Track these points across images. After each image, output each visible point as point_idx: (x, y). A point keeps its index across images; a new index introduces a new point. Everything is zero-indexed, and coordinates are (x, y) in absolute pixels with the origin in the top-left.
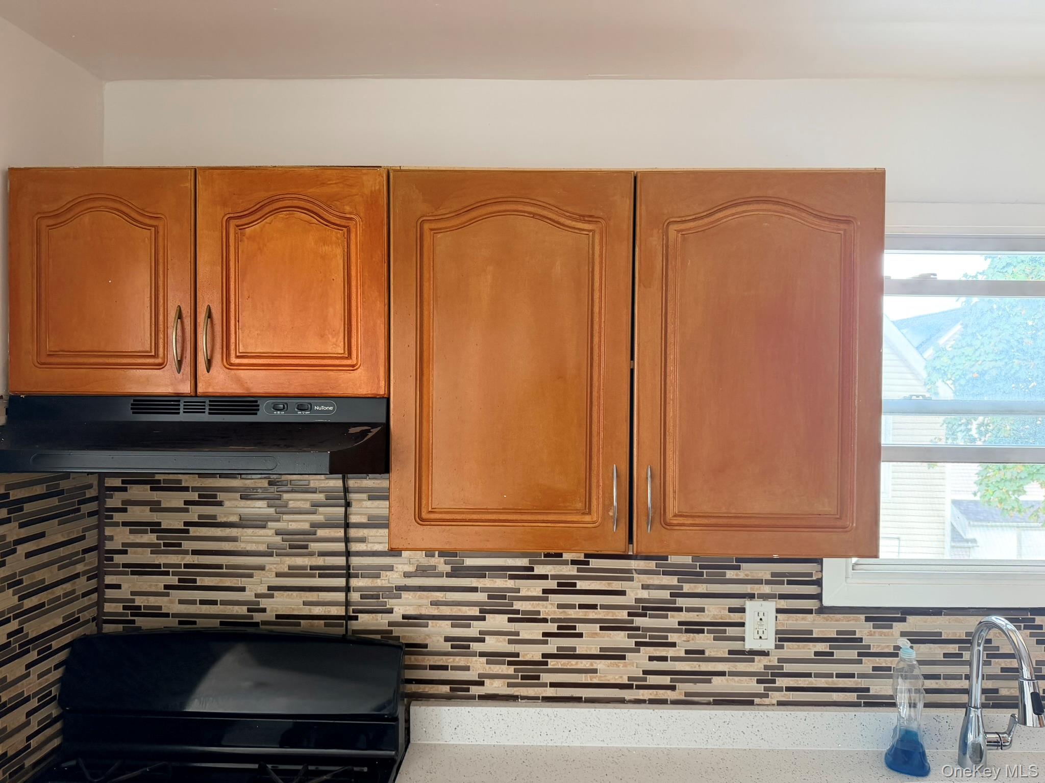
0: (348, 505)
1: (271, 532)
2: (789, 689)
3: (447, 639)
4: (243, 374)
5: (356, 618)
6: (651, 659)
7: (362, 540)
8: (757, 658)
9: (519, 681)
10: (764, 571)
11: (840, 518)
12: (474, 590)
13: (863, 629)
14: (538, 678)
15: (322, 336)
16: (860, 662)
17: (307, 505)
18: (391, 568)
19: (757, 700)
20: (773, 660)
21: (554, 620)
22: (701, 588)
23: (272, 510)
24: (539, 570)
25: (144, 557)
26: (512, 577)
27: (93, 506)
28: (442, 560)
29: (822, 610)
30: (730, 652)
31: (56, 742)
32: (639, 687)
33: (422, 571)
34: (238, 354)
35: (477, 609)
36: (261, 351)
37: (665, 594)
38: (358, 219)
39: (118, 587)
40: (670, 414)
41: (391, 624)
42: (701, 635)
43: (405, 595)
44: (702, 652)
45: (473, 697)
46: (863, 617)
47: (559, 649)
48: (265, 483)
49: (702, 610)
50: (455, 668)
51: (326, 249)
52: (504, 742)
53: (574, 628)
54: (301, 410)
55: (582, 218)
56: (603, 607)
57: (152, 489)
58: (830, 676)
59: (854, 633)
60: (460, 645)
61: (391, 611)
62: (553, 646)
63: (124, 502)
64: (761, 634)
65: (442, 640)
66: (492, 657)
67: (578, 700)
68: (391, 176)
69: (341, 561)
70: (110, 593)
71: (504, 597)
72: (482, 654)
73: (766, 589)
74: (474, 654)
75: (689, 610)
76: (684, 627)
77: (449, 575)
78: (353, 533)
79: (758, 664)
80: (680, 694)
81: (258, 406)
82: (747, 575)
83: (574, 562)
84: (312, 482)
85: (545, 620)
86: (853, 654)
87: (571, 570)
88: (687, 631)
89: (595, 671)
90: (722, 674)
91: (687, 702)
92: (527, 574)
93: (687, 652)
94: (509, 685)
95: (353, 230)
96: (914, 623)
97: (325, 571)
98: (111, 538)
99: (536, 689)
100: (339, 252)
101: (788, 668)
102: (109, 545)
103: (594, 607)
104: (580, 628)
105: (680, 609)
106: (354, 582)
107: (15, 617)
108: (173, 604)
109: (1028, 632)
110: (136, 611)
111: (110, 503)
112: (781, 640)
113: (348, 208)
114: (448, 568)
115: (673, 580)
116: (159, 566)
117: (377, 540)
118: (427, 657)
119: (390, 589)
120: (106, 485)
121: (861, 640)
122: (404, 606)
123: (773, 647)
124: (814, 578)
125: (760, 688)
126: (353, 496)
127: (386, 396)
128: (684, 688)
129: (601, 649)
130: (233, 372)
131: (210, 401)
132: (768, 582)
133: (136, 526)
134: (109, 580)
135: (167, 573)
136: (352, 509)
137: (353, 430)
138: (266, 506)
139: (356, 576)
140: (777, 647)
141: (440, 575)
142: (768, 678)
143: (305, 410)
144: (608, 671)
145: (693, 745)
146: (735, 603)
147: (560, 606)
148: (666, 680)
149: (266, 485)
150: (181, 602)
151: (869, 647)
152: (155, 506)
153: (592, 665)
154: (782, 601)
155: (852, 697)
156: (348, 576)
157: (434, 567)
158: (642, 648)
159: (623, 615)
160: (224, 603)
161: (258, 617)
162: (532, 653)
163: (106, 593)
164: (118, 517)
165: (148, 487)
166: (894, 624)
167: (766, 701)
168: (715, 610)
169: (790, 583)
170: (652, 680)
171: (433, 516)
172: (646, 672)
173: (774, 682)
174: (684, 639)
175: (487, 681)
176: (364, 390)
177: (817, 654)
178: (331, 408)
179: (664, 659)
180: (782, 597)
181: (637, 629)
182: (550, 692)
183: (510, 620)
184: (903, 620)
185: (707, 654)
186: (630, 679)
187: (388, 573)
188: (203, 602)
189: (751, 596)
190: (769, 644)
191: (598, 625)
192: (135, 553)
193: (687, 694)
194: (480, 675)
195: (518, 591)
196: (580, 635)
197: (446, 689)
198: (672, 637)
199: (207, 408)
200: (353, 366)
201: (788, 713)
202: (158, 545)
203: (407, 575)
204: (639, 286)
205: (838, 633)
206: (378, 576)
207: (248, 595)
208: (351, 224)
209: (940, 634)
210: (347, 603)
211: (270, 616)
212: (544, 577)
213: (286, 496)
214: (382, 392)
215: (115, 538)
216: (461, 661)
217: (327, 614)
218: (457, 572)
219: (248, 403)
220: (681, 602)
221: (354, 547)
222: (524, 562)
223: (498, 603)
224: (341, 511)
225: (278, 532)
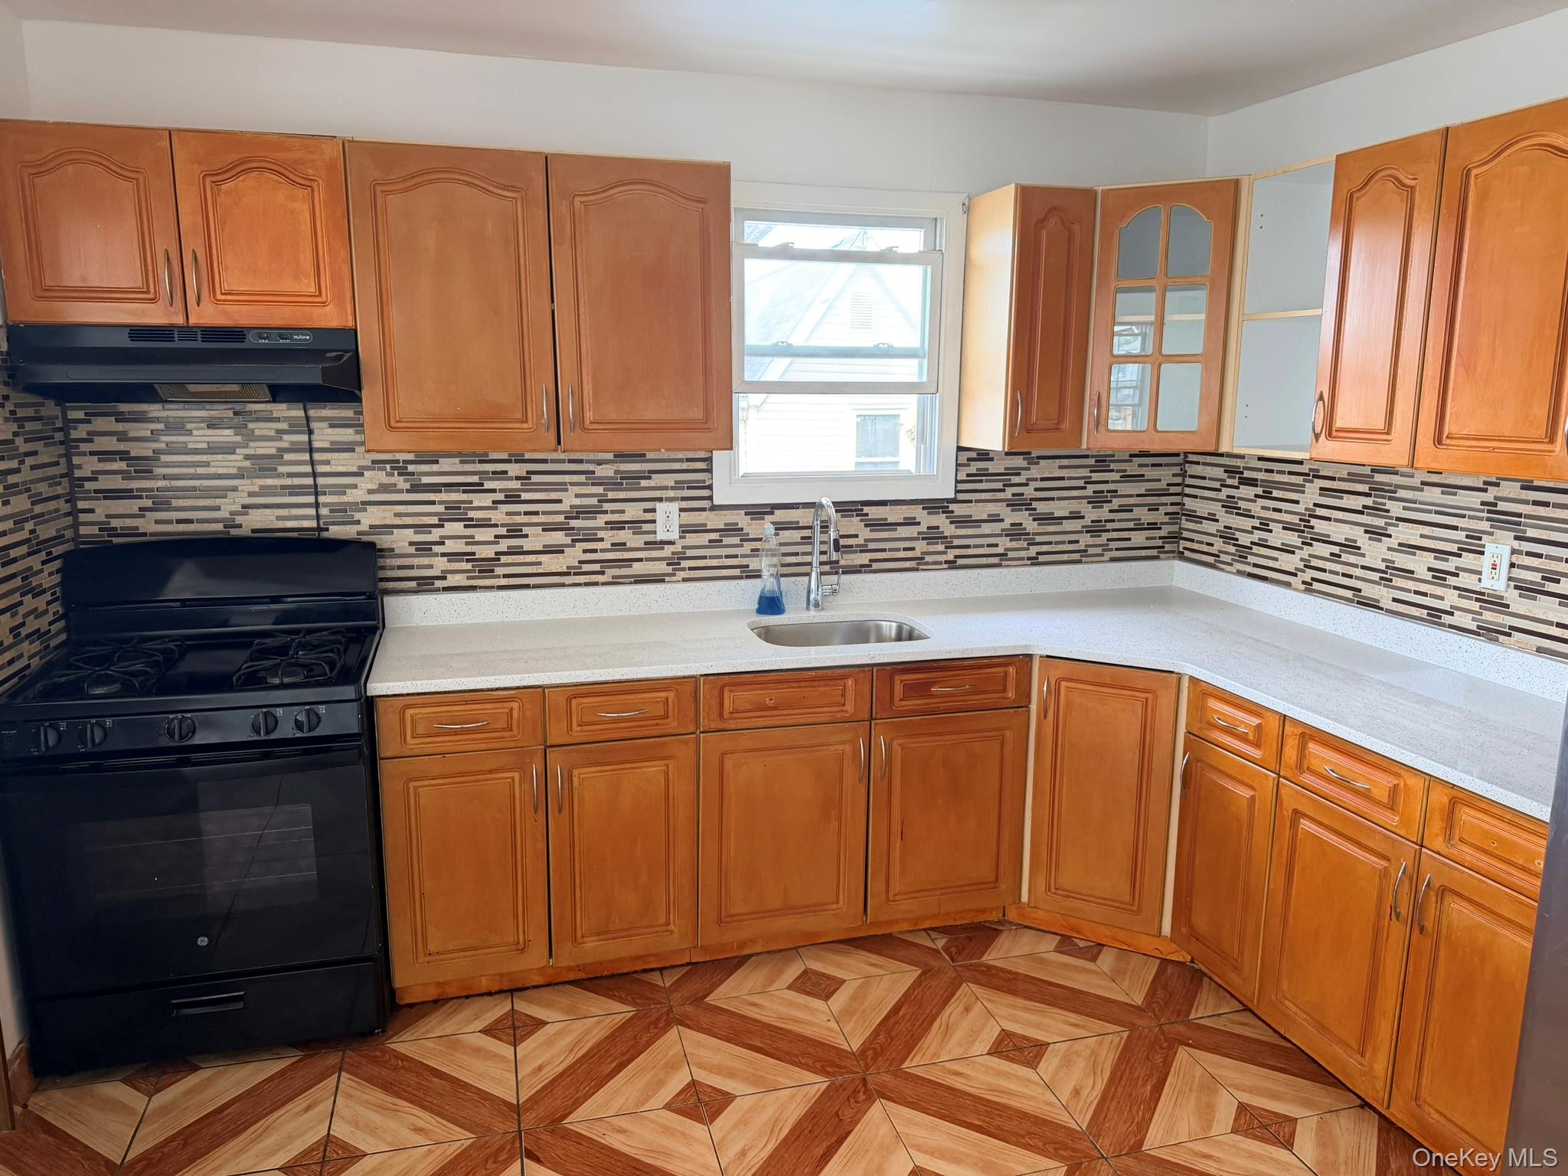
0: (310, 432)
1: (240, 457)
2: (691, 569)
3: (411, 544)
4: (229, 308)
5: (327, 530)
6: (585, 551)
7: (328, 462)
8: (666, 546)
9: (477, 574)
10: (669, 480)
11: (706, 422)
12: (433, 503)
13: (742, 520)
14: (493, 571)
15: (296, 278)
16: (742, 546)
17: (273, 433)
18: (355, 486)
19: (667, 579)
20: (678, 548)
21: (503, 525)
22: (622, 495)
23: (239, 439)
24: (488, 485)
25: (117, 483)
26: (464, 492)
27: (59, 436)
28: (402, 478)
29: (714, 508)
30: (646, 543)
31: (64, 637)
32: (576, 574)
34: (223, 291)
35: (436, 518)
36: (245, 289)
37: (594, 501)
38: (320, 181)
39: (92, 511)
40: (584, 346)
41: (359, 533)
42: (623, 531)
43: (370, 508)
44: (625, 544)
45: (437, 590)
46: (743, 512)
47: (508, 547)
48: (230, 414)
49: (623, 512)
50: (420, 567)
51: (295, 205)
52: (467, 621)
53: (521, 530)
54: (282, 339)
55: (506, 188)
56: (544, 513)
57: (117, 421)
58: (720, 557)
59: (737, 524)
60: (424, 548)
61: (358, 522)
62: (503, 545)
63: (89, 433)
64: (668, 528)
65: (407, 544)
66: (452, 556)
67: (527, 586)
68: (348, 147)
69: (309, 481)
70: (83, 517)
71: (460, 508)
72: (443, 555)
73: (671, 494)
74: (436, 555)
75: (613, 512)
76: (609, 526)
77: (408, 491)
78: (317, 456)
79: (668, 551)
80: (608, 577)
81: (245, 335)
82: (656, 483)
83: (518, 478)
84: (274, 412)
85: (496, 525)
86: (736, 540)
87: (516, 485)
88: (612, 529)
89: (539, 563)
90: (640, 560)
91: (614, 582)
92: (477, 488)
93: (612, 545)
95: (316, 190)
96: (780, 515)
97: (295, 490)
98: (79, 467)
99: (492, 580)
100: (305, 208)
101: (690, 553)
102: (78, 473)
103: (536, 513)
104: (526, 530)
105: (606, 512)
106: (322, 499)
107: (33, 518)
108: (150, 526)
109: (859, 518)
110: (113, 532)
111: (74, 435)
112: (683, 532)
113: (311, 172)
114: (407, 486)
115: (600, 490)
116: (131, 490)
117: (342, 462)
118: (394, 560)
119: (355, 504)
120: (69, 417)
121: (742, 529)
122: (369, 518)
123: (678, 538)
124: (707, 484)
125: (669, 569)
126: (314, 425)
127: (354, 328)
128: (611, 572)
129: (544, 546)
130: (220, 306)
131: (202, 331)
132: (673, 488)
133: (104, 455)
134: (81, 505)
135: (141, 497)
136: (313, 437)
137: (329, 355)
138: (232, 434)
139: (324, 494)
140: (681, 537)
141: (401, 491)
142: (674, 562)
143: (286, 339)
144: (550, 563)
145: (619, 614)
146: (649, 505)
147: (508, 514)
148: (597, 567)
149: (232, 415)
150: (157, 522)
151: (748, 534)
152: (122, 437)
153: (537, 558)
154: (684, 502)
155: (737, 572)
156: (317, 494)
157: (395, 485)
158: (577, 544)
159: (561, 518)
160: (199, 521)
161: (234, 532)
162: (488, 552)
163: (80, 518)
164: (84, 447)
165: (113, 418)
166: (766, 516)
167: (674, 579)
168: (633, 511)
169: (689, 488)
170: (586, 568)
171: (399, 425)
172: (580, 562)
173: (679, 564)
174: (610, 535)
175: (449, 576)
176: (334, 323)
177: (710, 541)
178: (308, 337)
179: (595, 551)
180: (684, 499)
181: (573, 529)
182: (504, 582)
183: (466, 526)
184: (772, 513)
185: (628, 546)
186: (568, 567)
187: (353, 491)
188: (179, 521)
189: (660, 500)
190: (674, 535)
191: (541, 528)
192: (105, 480)
193: (613, 577)
194: (443, 571)
195: (471, 502)
196: (526, 536)
197: (413, 584)
198: (601, 534)
199: (199, 336)
200: (324, 303)
201: (689, 584)
202: (129, 472)
203: (370, 492)
204: (554, 244)
205: (725, 524)
206: (345, 493)
207: (223, 514)
208: (314, 184)
209: (798, 522)
211: (245, 531)
212: (493, 491)
213: (251, 426)
214: (350, 324)
215: (84, 466)
216: (425, 561)
217: (299, 526)
218: (416, 488)
219: (235, 334)
220: (606, 506)
221: (320, 469)
222: (475, 479)
223: (454, 513)
224: (305, 438)
225: (247, 457)
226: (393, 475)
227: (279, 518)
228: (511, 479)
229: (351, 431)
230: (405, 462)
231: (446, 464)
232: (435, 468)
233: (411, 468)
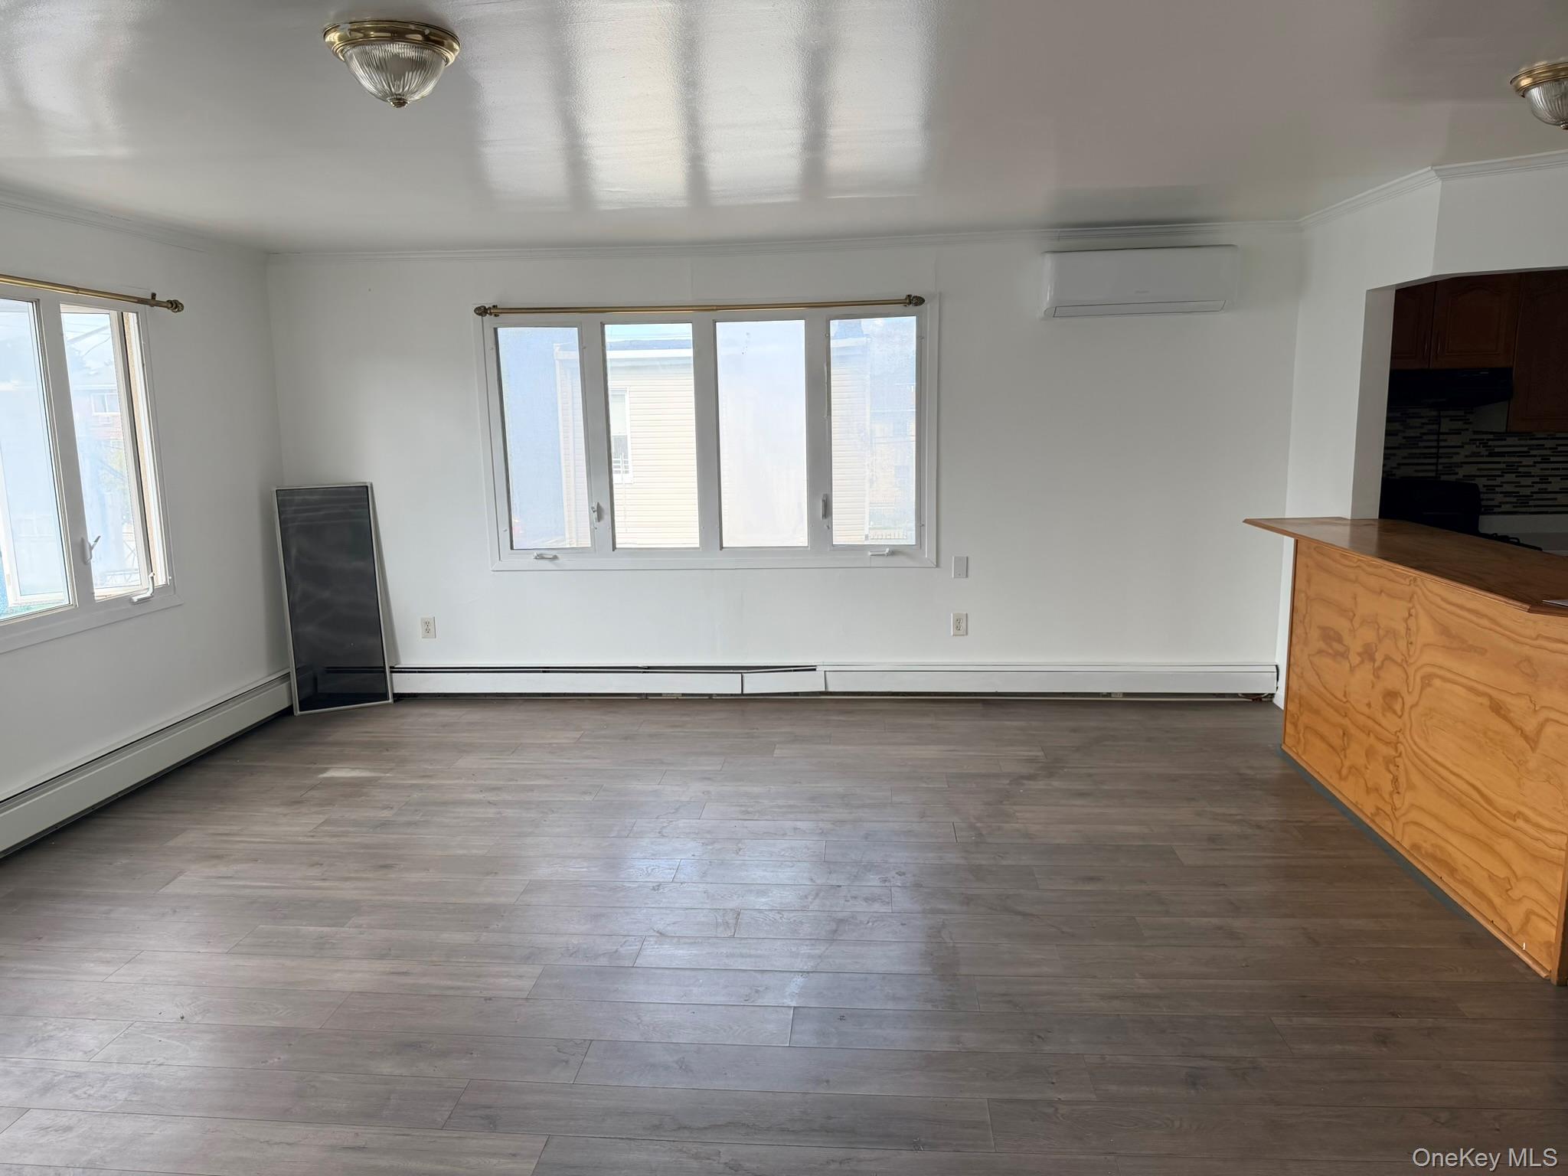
0: (1440, 424)
3: (1484, 486)
4: (1450, 359)
5: (1440, 478)
7: (1445, 440)
9: (1519, 505)
12: (1499, 463)
14: (1528, 503)
17: (1419, 425)
18: (1458, 454)
24: (1533, 452)
26: (1518, 456)
28: (1484, 449)
33: (1474, 454)
34: (1448, 352)
35: (1500, 472)
43: (1465, 466)
45: (1495, 513)
47: (1539, 489)
53: (1548, 479)
60: (1491, 489)
61: (1457, 474)
62: (1536, 488)
65: (1482, 486)
66: (1506, 494)
67: (1547, 513)
69: (1434, 451)
71: (1514, 466)
72: (1501, 493)
74: (1497, 493)
77: (1487, 456)
78: (1441, 437)
81: (1456, 372)
83: (1550, 449)
84: (1422, 413)
85: (1534, 476)
87: (1548, 452)
92: (1526, 455)
94: (1514, 507)
97: (1425, 456)
103: (1558, 469)
104: (1550, 479)
106: (1441, 461)
114: (1487, 453)
117: (1453, 440)
119: (1457, 463)
122: (1462, 472)
126: (1443, 420)
127: (1510, 367)
129: (1560, 489)
131: (1435, 371)
136: (1441, 426)
139: (1441, 457)
141: (1483, 456)
147: (1541, 469)
153: (1555, 496)
156: (1438, 458)
157: (1480, 453)
162: (1527, 491)
175: (1503, 505)
176: (1501, 365)
178: (1487, 372)
182: (1534, 509)
183: (1517, 477)
187: (1457, 456)
191: (1560, 478)
194: (1500, 502)
195: (1521, 462)
196: (1550, 483)
199: (1434, 374)
200: (1497, 355)
203: (1466, 456)
206: (1452, 457)
208: (1504, 294)
210: (1437, 470)
212: (1535, 456)
214: (1509, 365)
216: (1491, 496)
217: (1426, 476)
218: (1491, 455)
219: (1452, 372)
221: (1442, 444)
222: (1526, 449)
223: (1511, 468)
224: (1435, 427)
225: (1404, 438)
226: (1479, 447)
227: (1416, 471)
228: (1546, 449)
229: (1460, 423)
230: (1489, 440)
231: (1510, 441)
232: (1504, 443)
233: (1490, 443)
